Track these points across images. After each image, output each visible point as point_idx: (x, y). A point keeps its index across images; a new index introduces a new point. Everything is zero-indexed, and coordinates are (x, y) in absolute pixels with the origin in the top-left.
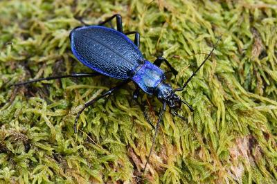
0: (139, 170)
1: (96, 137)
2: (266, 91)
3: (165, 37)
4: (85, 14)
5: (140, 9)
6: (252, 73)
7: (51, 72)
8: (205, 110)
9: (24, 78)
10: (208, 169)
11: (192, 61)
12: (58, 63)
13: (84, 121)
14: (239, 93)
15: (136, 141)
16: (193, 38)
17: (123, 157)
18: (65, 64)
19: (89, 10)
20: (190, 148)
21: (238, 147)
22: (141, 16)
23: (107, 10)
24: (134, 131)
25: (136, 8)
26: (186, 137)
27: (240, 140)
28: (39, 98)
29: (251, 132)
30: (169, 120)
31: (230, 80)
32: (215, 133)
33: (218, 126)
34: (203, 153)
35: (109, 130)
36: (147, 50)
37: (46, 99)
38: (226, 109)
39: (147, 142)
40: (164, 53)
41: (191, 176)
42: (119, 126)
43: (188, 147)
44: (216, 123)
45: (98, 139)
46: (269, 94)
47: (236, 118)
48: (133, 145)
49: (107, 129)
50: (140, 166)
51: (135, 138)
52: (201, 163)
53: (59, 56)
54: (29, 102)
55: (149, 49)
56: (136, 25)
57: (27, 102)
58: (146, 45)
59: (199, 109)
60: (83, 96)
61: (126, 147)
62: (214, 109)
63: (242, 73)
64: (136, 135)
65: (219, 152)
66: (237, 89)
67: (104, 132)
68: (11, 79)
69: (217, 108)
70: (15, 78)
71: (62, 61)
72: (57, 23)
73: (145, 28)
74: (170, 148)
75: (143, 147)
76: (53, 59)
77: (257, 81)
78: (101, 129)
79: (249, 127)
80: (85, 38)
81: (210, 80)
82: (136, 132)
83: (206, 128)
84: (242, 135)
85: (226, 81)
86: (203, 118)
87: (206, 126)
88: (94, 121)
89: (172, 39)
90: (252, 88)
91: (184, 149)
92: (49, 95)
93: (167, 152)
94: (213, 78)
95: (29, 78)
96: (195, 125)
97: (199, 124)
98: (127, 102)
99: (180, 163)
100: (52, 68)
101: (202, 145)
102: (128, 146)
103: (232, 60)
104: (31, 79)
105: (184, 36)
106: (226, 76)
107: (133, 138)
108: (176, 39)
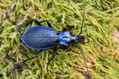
0: (85, 73)
1: (59, 72)
2: (111, 6)
3: (56, 11)
4: (16, 20)
5: (37, 5)
6: (101, 2)
7: (22, 55)
8: (94, 31)
9: (13, 65)
10: (111, 55)
11: (74, 15)
12: (21, 49)
13: (50, 69)
14: (101, 15)
15: (76, 63)
16: (68, 4)
17: (75, 73)
18: (24, 48)
19: (16, 17)
20: (98, 50)
21: (116, 37)
22: (40, 8)
23: (25, 14)
24: (72, 60)
25: (35, 5)
26: (93, 47)
27: (114, 33)
28: (25, 70)
29: (117, 27)
30: (83, 47)
31: (95, 12)
32: (103, 37)
33: (102, 34)
34: (105, 49)
35: (63, 66)
36: (53, 21)
37: (28, 68)
38: (101, 25)
39: (81, 60)
40: (62, 20)
41: (106, 62)
42: (65, 62)
43: (97, 51)
44: (101, 33)
45: (60, 72)
46: (113, 6)
47: (107, 26)
48: (76, 66)
49: (61, 66)
50: (84, 71)
51: (75, 62)
52: (107, 54)
53: (19, 45)
54: (23, 74)
55: (54, 21)
56: (41, 13)
57: (22, 75)
58: (52, 20)
59: (91, 33)
60: (42, 59)
61: (74, 68)
62: (96, 28)
63: (97, 5)
64: (74, 61)
65: (111, 45)
66: (99, 14)
67: (61, 68)
68: (8, 69)
69: (97, 27)
70: (9, 68)
71: (22, 47)
72: (8, 31)
73: (45, 12)
74: (90, 56)
75: (80, 63)
76: (18, 49)
77: (105, 5)
78: (59, 67)
79: (115, 26)
80: (28, 38)
81: (87, 18)
82: (74, 60)
83: (99, 38)
84: (114, 31)
85: (93, 14)
86: (95, 36)
87: (98, 37)
88: (55, 67)
89: (60, 10)
90: (105, 8)
91: (96, 52)
92: (28, 66)
93: (90, 58)
94: (88, 16)
95: (14, 63)
96: (94, 40)
97: (95, 38)
98: (61, 49)
99: (98, 59)
100: (21, 53)
101: (101, 45)
102: (74, 67)
103: (89, 3)
104: (15, 63)
105: (64, 6)
106: (92, 12)
107: (74, 63)
108: (62, 9)
